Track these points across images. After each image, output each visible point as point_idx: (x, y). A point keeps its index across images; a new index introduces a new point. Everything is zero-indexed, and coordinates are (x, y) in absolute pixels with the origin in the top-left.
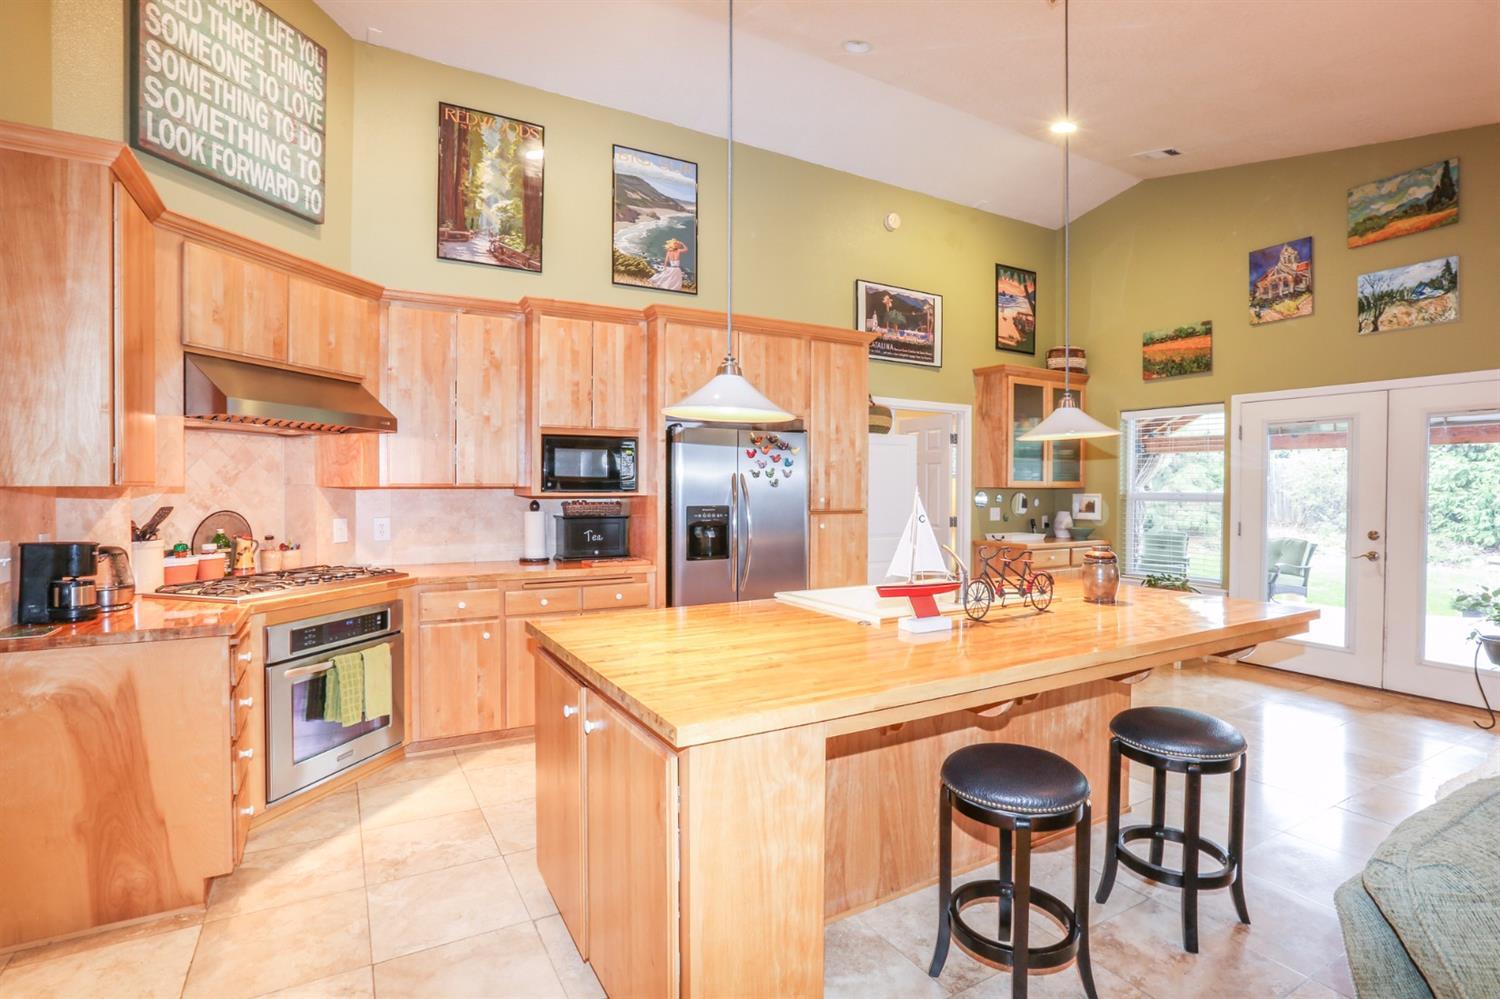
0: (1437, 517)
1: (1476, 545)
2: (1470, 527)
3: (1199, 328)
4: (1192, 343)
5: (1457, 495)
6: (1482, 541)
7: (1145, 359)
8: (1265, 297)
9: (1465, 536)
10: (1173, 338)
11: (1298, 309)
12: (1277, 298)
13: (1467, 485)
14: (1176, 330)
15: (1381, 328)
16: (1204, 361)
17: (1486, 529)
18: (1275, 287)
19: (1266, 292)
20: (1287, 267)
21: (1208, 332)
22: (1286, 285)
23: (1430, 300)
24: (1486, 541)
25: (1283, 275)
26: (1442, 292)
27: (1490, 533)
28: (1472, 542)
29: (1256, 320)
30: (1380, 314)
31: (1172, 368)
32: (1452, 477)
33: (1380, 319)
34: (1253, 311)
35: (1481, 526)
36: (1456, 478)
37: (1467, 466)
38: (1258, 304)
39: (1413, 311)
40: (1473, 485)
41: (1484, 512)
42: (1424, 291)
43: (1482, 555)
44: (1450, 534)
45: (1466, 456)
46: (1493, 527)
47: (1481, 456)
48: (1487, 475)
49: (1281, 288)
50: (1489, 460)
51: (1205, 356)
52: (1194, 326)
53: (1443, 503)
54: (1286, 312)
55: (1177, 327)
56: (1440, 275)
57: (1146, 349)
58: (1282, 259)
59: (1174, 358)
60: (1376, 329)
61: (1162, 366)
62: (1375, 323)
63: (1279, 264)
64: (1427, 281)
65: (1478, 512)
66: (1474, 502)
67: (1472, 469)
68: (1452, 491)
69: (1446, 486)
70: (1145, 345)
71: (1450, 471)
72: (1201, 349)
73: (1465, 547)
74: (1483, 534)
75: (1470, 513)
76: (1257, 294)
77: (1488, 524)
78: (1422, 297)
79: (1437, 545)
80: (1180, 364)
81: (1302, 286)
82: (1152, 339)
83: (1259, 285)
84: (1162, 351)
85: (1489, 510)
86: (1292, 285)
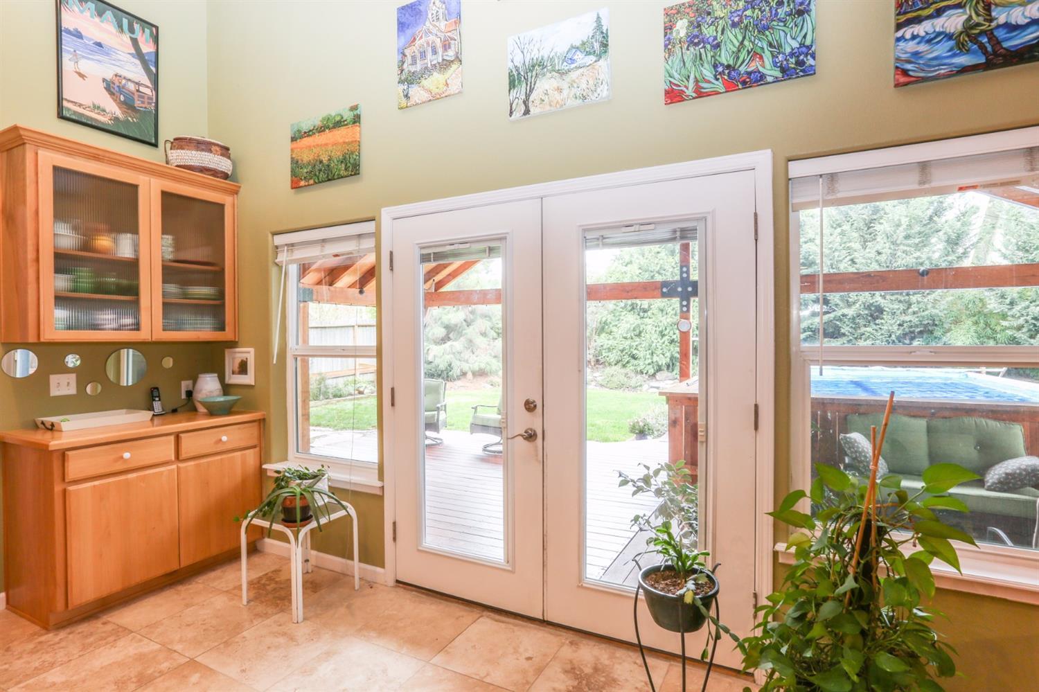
0: (625, 357)
1: (644, 375)
2: (641, 362)
3: (348, 116)
4: (340, 135)
5: (635, 341)
6: (648, 371)
7: (292, 158)
8: (413, 69)
9: (639, 369)
10: (321, 130)
11: (447, 85)
12: (426, 71)
13: (639, 335)
14: (324, 119)
15: (532, 109)
16: (352, 161)
17: (649, 364)
18: (423, 55)
19: (414, 63)
20: (435, 26)
21: (357, 120)
22: (435, 52)
23: (581, 70)
24: (649, 372)
25: (431, 38)
26: (593, 58)
27: (651, 366)
28: (642, 373)
29: (404, 102)
30: (531, 90)
31: (320, 170)
32: (632, 329)
33: (531, 99)
34: (401, 87)
35: (647, 362)
36: (634, 330)
37: (639, 321)
38: (406, 80)
39: (565, 85)
40: (642, 335)
41: (648, 352)
42: (575, 57)
43: (648, 382)
44: (631, 368)
45: (639, 315)
46: (652, 362)
47: (646, 315)
48: (649, 327)
49: (429, 55)
50: (650, 318)
51: (352, 153)
52: (341, 112)
53: (628, 347)
54: (435, 91)
55: (324, 114)
56: (591, 35)
57: (295, 145)
58: (430, 16)
59: (321, 158)
60: (527, 112)
61: (310, 168)
62: (525, 103)
63: (427, 24)
64: (578, 44)
65: (645, 353)
66: (643, 346)
67: (642, 324)
68: (632, 338)
69: (629, 336)
70: (293, 139)
71: (631, 324)
72: (348, 143)
73: (639, 377)
74: (648, 367)
75: (641, 354)
76: (405, 66)
77: (650, 361)
78: (573, 66)
79: (625, 376)
80: (328, 166)
81: (451, 54)
82: (299, 131)
83: (407, 52)
84: (309, 148)
85: (650, 351)
86: (440, 51)
